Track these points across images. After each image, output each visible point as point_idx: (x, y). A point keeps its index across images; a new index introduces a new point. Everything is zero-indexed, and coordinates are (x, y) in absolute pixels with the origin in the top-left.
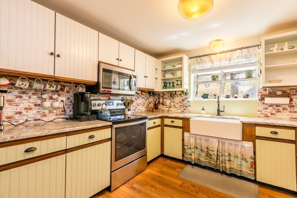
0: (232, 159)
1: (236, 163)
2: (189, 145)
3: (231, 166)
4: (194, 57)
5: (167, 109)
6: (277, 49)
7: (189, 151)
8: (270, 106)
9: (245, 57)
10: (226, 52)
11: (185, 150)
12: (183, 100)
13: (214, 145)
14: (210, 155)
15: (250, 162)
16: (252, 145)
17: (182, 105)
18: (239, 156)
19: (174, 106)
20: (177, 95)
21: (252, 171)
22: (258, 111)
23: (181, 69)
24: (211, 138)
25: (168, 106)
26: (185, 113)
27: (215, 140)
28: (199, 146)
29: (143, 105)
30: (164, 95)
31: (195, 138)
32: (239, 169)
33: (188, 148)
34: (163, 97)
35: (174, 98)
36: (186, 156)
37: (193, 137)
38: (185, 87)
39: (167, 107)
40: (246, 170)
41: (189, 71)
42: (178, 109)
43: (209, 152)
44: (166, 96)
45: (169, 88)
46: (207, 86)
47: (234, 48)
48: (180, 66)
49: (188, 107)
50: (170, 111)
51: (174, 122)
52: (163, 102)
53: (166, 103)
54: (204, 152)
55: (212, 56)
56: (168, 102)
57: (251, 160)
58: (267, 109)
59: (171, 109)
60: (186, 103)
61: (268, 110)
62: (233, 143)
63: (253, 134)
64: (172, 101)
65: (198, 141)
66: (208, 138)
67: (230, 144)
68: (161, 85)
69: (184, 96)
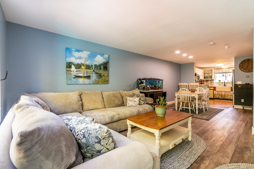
0: (228, 96)
2: (216, 94)
3: (228, 98)
4: (216, 69)
11: (214, 95)
12: (212, 82)
13: (223, 93)
14: (222, 96)
18: (230, 95)
20: (209, 81)
23: (212, 73)
28: (219, 94)
31: (218, 92)
36: (215, 97)
38: (213, 78)
41: (214, 73)
42: (210, 85)
44: (204, 81)
45: (207, 78)
48: (211, 72)
49: (213, 84)
51: (210, 88)
55: (222, 69)
64: (207, 82)
65: (219, 93)
66: (221, 91)
67: (228, 93)
68: (203, 77)
69: (212, 81)
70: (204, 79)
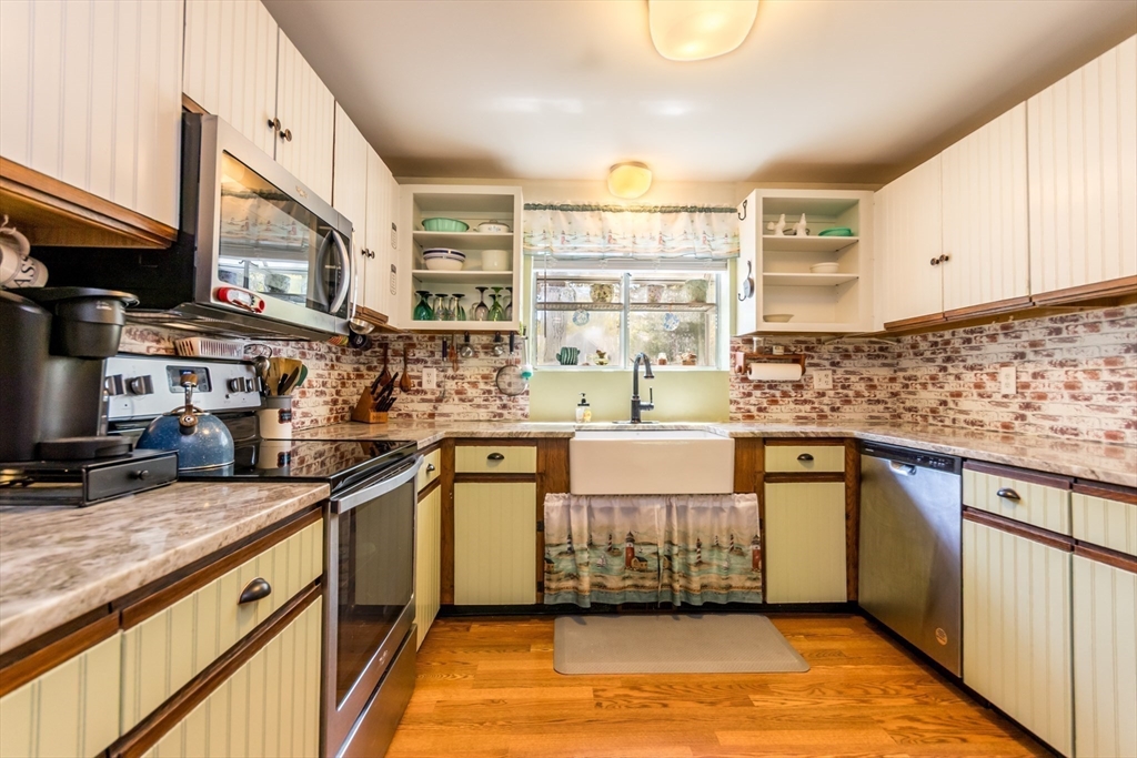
0: (705, 555)
1: (715, 567)
2: (566, 540)
3: (705, 582)
4: (545, 208)
5: (427, 408)
6: (785, 232)
7: (565, 565)
8: (757, 387)
9: (702, 239)
10: (650, 211)
11: (550, 561)
12: (500, 371)
13: (654, 521)
14: (641, 560)
15: (750, 553)
16: (756, 502)
17: (493, 389)
18: (725, 541)
19: (458, 392)
20: (472, 348)
21: (755, 579)
22: (731, 402)
23: (507, 243)
24: (643, 501)
25: (429, 396)
26: (507, 421)
27: (658, 506)
28: (600, 539)
29: (323, 393)
30: (413, 346)
31: (590, 509)
32: (724, 583)
33: (561, 554)
34: (405, 356)
35: (456, 361)
36: (553, 585)
37: (579, 508)
39: (424, 401)
40: (741, 582)
41: (526, 255)
42: (479, 406)
43: (637, 549)
44: (419, 354)
45: (446, 313)
46: (579, 321)
47: (673, 202)
48: (500, 231)
49: (519, 397)
50: (442, 415)
51: (502, 457)
52: (404, 376)
53: (420, 384)
54: (619, 554)
55: (608, 215)
56: (430, 377)
57: (754, 547)
58: (749, 395)
59: (443, 408)
60: (514, 380)
61: (753, 400)
62: (709, 504)
63: (759, 468)
64: (450, 372)
65: (601, 519)
66: (631, 501)
67: (701, 510)
68: (407, 301)
69: (503, 355)
70: (417, 316)
